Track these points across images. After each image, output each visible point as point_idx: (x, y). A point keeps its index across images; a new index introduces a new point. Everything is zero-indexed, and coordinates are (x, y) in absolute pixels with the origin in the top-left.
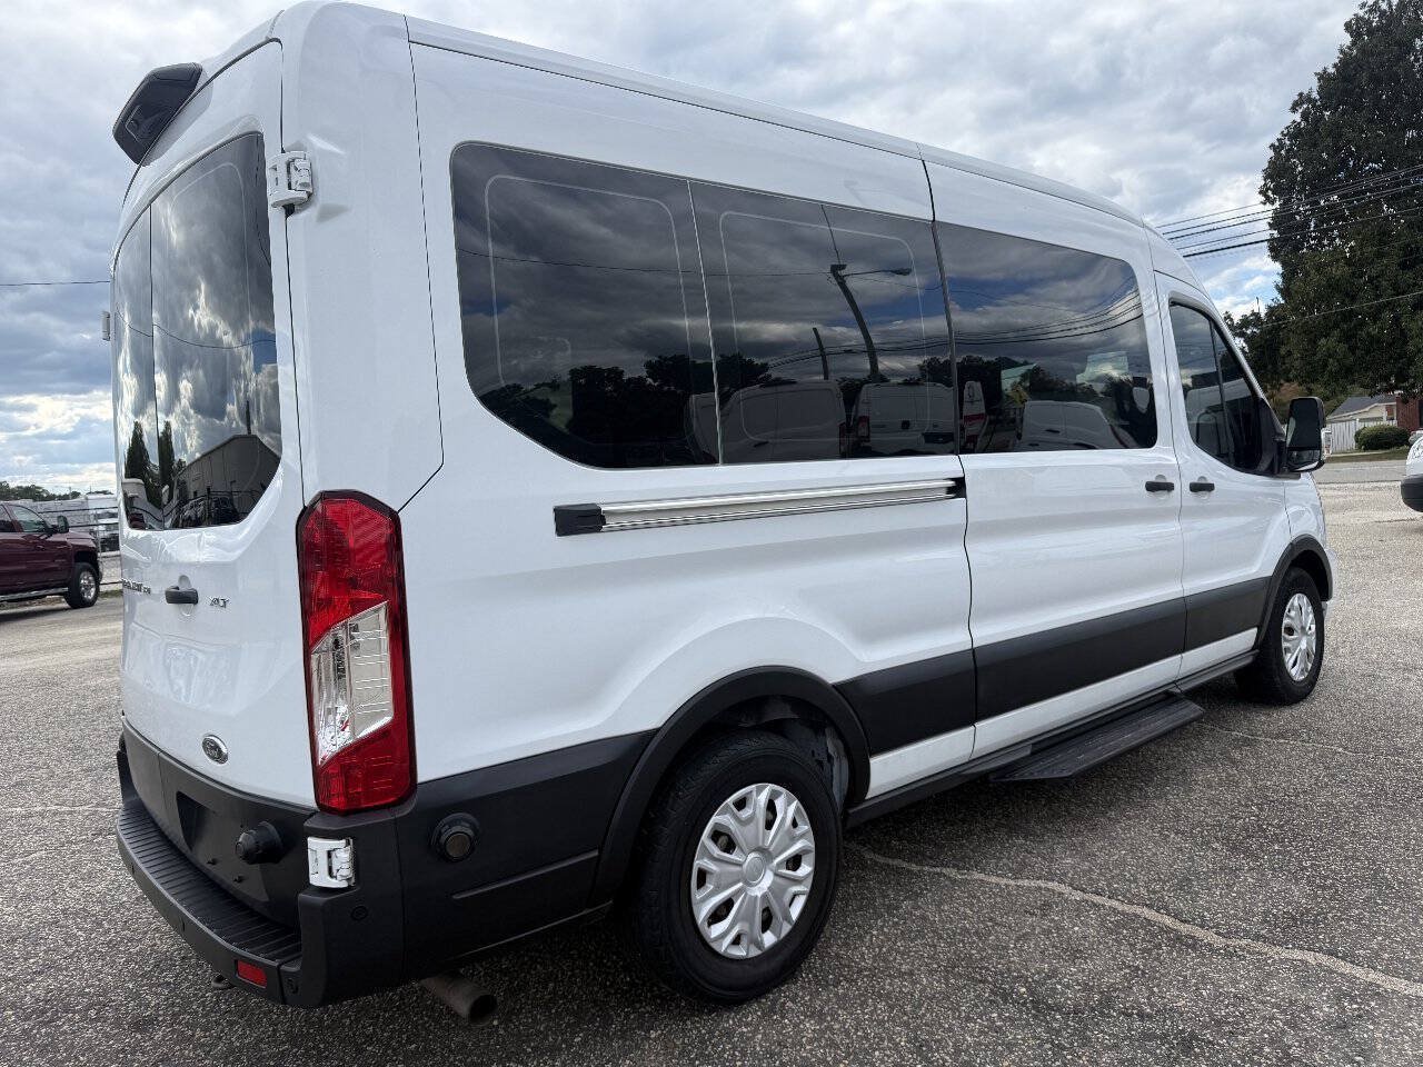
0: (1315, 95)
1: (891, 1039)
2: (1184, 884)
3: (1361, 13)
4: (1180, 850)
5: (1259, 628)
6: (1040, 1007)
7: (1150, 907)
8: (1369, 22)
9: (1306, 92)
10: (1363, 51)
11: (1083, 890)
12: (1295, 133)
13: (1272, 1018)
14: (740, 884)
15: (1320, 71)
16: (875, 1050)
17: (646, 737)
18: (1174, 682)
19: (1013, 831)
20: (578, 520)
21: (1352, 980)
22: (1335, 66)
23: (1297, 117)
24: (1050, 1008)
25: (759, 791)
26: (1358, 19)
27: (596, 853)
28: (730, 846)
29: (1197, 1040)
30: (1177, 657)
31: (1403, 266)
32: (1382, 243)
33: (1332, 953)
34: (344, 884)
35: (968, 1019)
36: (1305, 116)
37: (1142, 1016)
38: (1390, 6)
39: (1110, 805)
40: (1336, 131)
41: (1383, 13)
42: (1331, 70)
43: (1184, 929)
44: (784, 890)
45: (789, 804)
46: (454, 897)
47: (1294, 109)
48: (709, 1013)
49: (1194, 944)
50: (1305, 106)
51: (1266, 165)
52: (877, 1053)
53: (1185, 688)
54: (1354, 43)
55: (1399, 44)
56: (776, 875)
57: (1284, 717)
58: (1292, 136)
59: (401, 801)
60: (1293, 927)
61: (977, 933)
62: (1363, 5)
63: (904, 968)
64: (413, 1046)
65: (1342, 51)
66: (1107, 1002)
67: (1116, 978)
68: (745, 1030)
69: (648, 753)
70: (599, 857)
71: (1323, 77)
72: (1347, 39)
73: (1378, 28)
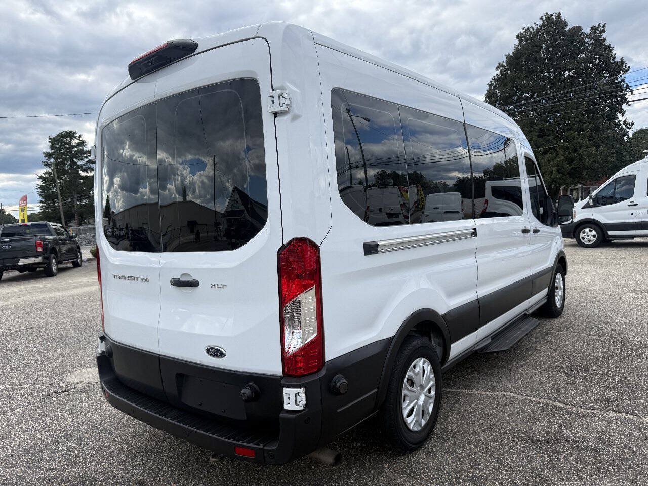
0: (505, 64)
1: (485, 459)
2: (558, 390)
3: (523, 32)
4: (549, 377)
5: (549, 287)
6: (534, 441)
7: (551, 400)
8: (525, 36)
9: (501, 63)
10: (523, 47)
11: (522, 395)
12: (497, 79)
13: (620, 438)
14: (416, 401)
15: (507, 54)
16: (481, 463)
17: (390, 340)
18: (526, 310)
19: (481, 373)
20: (371, 249)
21: (640, 422)
22: (513, 52)
23: (498, 73)
24: (537, 441)
25: (420, 360)
26: (521, 34)
27: (376, 390)
28: (412, 384)
29: (599, 448)
30: (528, 300)
31: (539, 136)
32: (531, 127)
33: (627, 413)
34: (302, 408)
35: (509, 449)
36: (501, 72)
37: (574, 442)
38: (534, 30)
39: (511, 360)
40: (513, 79)
41: (531, 32)
42: (511, 54)
43: (569, 407)
44: (428, 401)
45: (428, 365)
46: (338, 411)
47: (497, 69)
48: (404, 455)
49: (576, 413)
50: (501, 68)
51: (486, 92)
52: (482, 465)
53: (531, 312)
54: (520, 44)
55: (537, 46)
56: (426, 396)
57: (556, 322)
58: (496, 80)
59: (319, 370)
60: (607, 403)
61: (491, 415)
62: (523, 29)
63: (472, 431)
64: (282, 481)
65: (515, 47)
66: (557, 438)
67: (555, 428)
68: (423, 461)
69: (391, 347)
70: (378, 391)
71: (508, 57)
72: (517, 42)
73: (529, 39)
